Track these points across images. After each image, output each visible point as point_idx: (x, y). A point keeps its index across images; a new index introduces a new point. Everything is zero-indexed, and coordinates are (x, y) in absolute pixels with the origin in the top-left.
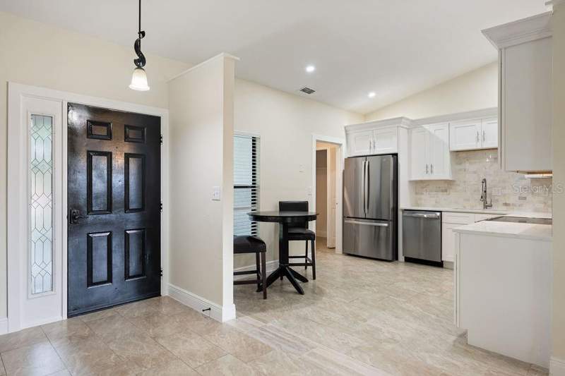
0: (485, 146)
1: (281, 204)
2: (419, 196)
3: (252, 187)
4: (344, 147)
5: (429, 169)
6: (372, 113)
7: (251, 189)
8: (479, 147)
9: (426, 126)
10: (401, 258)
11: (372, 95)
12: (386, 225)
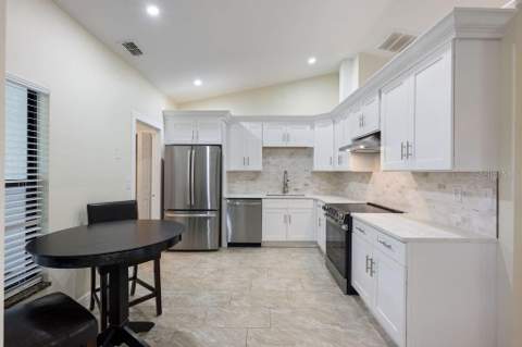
0: (288, 145)
1: (90, 208)
2: (231, 185)
3: (29, 184)
4: (162, 132)
5: (246, 161)
6: (189, 103)
7: (24, 188)
8: (284, 145)
9: (244, 124)
10: (225, 244)
11: (198, 83)
12: (214, 215)
